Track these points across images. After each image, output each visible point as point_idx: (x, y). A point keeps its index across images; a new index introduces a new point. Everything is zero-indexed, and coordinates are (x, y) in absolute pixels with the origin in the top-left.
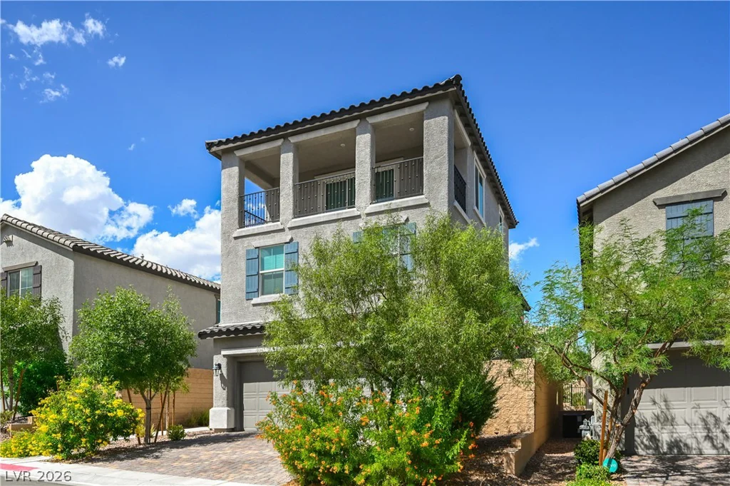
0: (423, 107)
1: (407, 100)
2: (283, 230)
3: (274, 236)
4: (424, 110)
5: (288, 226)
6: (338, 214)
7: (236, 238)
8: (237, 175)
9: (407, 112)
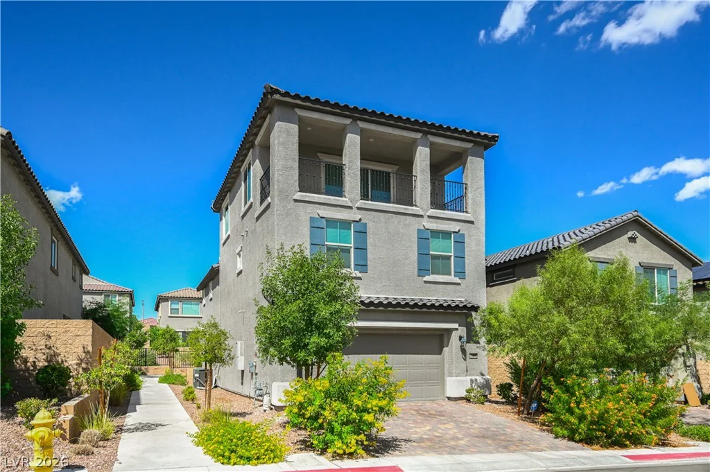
0: (470, 145)
1: (464, 136)
2: (350, 208)
3: (341, 211)
4: (469, 148)
5: (356, 205)
6: (405, 209)
7: (296, 201)
8: (297, 134)
9: (458, 144)
